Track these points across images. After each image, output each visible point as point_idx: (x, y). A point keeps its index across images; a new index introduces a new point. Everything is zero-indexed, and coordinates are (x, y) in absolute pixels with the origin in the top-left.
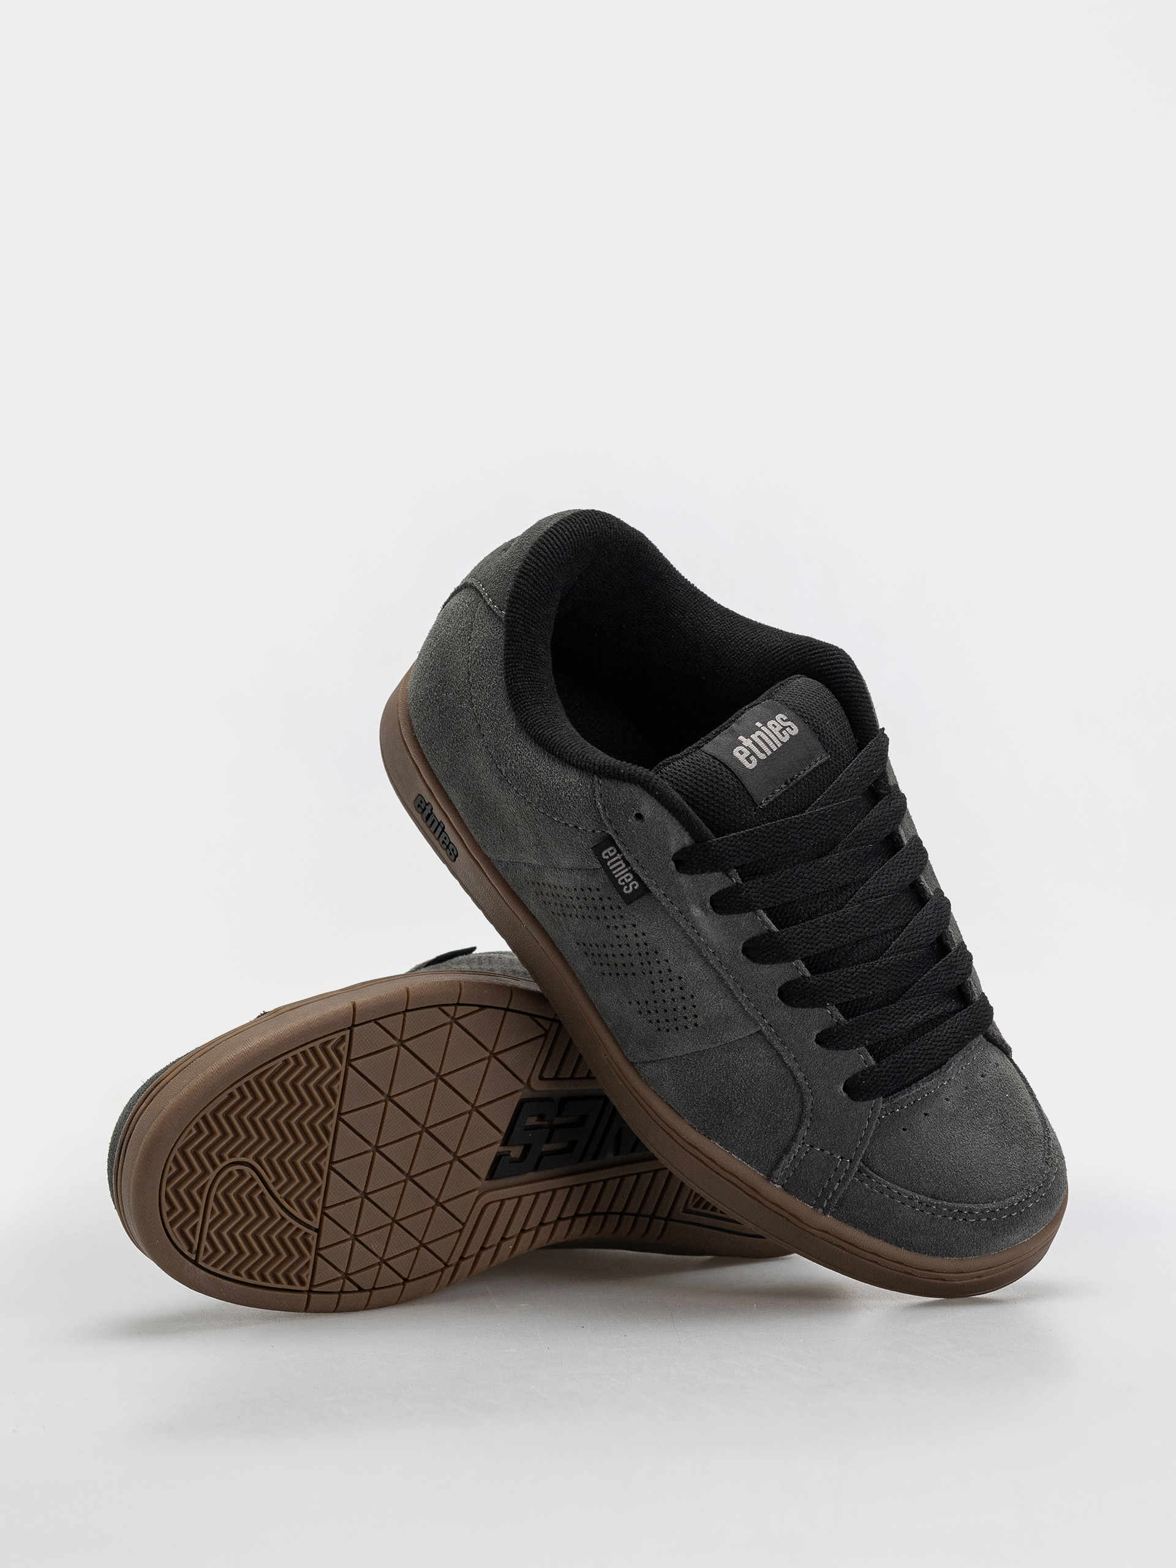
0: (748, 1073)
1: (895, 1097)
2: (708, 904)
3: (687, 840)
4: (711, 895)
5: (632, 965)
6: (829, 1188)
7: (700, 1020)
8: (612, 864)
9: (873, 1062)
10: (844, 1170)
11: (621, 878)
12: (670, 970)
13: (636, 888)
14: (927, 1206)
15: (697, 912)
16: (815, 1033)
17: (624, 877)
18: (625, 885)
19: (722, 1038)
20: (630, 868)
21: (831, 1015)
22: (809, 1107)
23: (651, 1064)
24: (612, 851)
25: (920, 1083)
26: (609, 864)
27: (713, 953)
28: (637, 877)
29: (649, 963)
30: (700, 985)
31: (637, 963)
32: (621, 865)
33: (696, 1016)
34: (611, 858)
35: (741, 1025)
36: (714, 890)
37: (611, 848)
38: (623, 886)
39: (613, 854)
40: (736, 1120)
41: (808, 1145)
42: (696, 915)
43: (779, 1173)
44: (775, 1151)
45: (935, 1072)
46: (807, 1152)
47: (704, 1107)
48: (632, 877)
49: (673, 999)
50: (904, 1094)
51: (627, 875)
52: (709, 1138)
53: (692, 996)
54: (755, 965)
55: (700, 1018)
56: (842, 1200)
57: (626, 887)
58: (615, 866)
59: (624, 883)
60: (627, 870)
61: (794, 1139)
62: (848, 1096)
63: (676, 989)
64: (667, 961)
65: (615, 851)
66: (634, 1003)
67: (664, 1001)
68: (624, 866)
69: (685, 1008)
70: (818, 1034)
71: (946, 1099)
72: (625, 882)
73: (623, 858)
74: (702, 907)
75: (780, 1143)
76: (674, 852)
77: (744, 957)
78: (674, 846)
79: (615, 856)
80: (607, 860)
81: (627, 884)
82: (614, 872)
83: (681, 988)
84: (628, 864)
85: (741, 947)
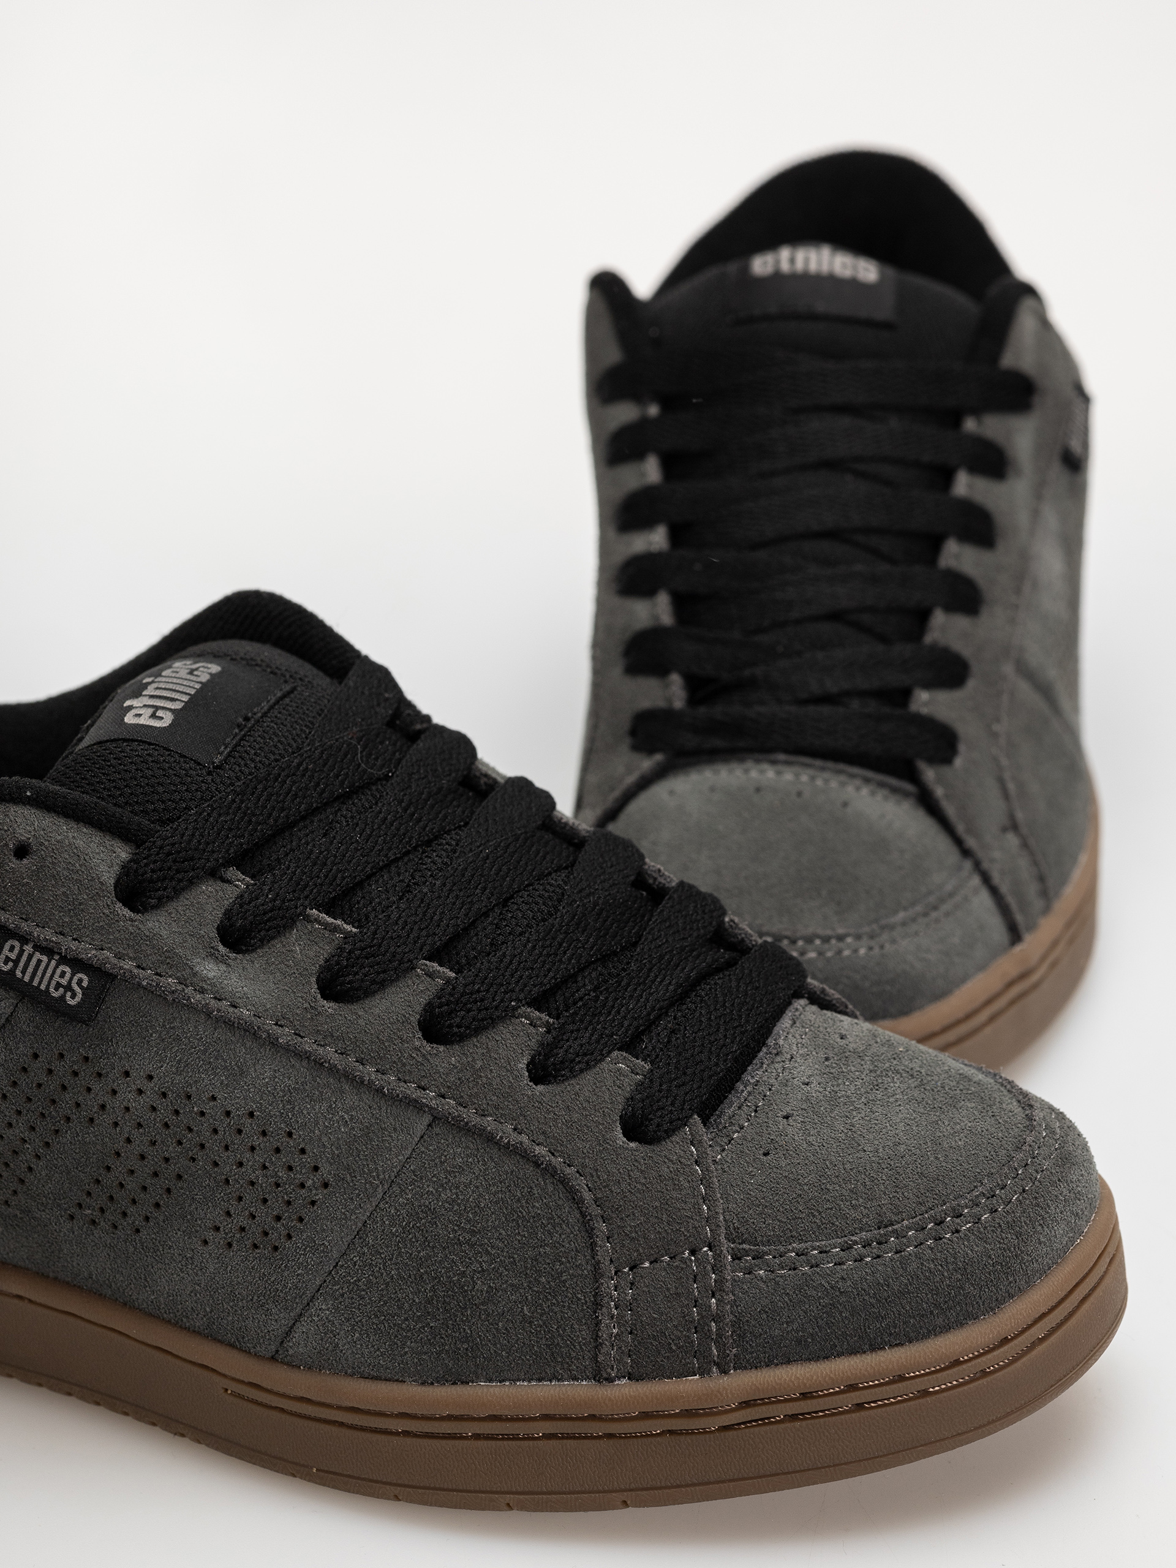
0: (456, 1207)
1: (719, 1117)
2: (221, 948)
3: (123, 853)
4: (216, 925)
5: (167, 1160)
6: (703, 1317)
7: (326, 1171)
8: (24, 972)
9: (648, 1066)
10: (709, 1267)
11: (53, 983)
12: (228, 1114)
13: (85, 984)
14: (879, 1243)
15: (210, 970)
16: (522, 1065)
17: (56, 977)
18: (65, 992)
19: (378, 1176)
20: (57, 957)
21: (531, 1024)
22: (587, 1196)
23: (298, 1324)
24: (12, 949)
25: (746, 1077)
26: (19, 974)
27: (276, 1024)
28: (78, 964)
29: (190, 1130)
30: (289, 1102)
31: (172, 1150)
32: (39, 961)
33: (316, 1169)
34: (16, 962)
35: (395, 1129)
36: (214, 914)
37: (7, 946)
38: (63, 997)
39: (16, 951)
40: (486, 1310)
41: (626, 1270)
42: (211, 975)
43: (609, 1354)
44: (579, 1320)
45: (761, 1054)
46: (632, 1284)
47: (423, 1327)
48: (68, 969)
49: (265, 1167)
50: (732, 1103)
51: (59, 971)
52: (462, 1383)
53: (290, 1134)
54: (355, 1007)
55: (325, 1169)
56: (737, 1324)
57: (69, 994)
58: (30, 970)
59: (61, 990)
60: (53, 963)
61: (597, 1273)
62: (640, 1143)
63: (257, 1141)
64: (214, 1098)
65: (17, 944)
66: (210, 1235)
67: (252, 1184)
68: (45, 959)
69: (290, 1168)
70: (528, 1065)
71: (804, 1084)
72: (63, 986)
73: (37, 948)
74: (213, 955)
75: (579, 1299)
76: (112, 881)
77: (332, 1004)
78: (108, 876)
79: (22, 952)
80: (12, 972)
81: (68, 988)
82: (35, 983)
83: (264, 1133)
84: (49, 952)
85: (314, 989)
